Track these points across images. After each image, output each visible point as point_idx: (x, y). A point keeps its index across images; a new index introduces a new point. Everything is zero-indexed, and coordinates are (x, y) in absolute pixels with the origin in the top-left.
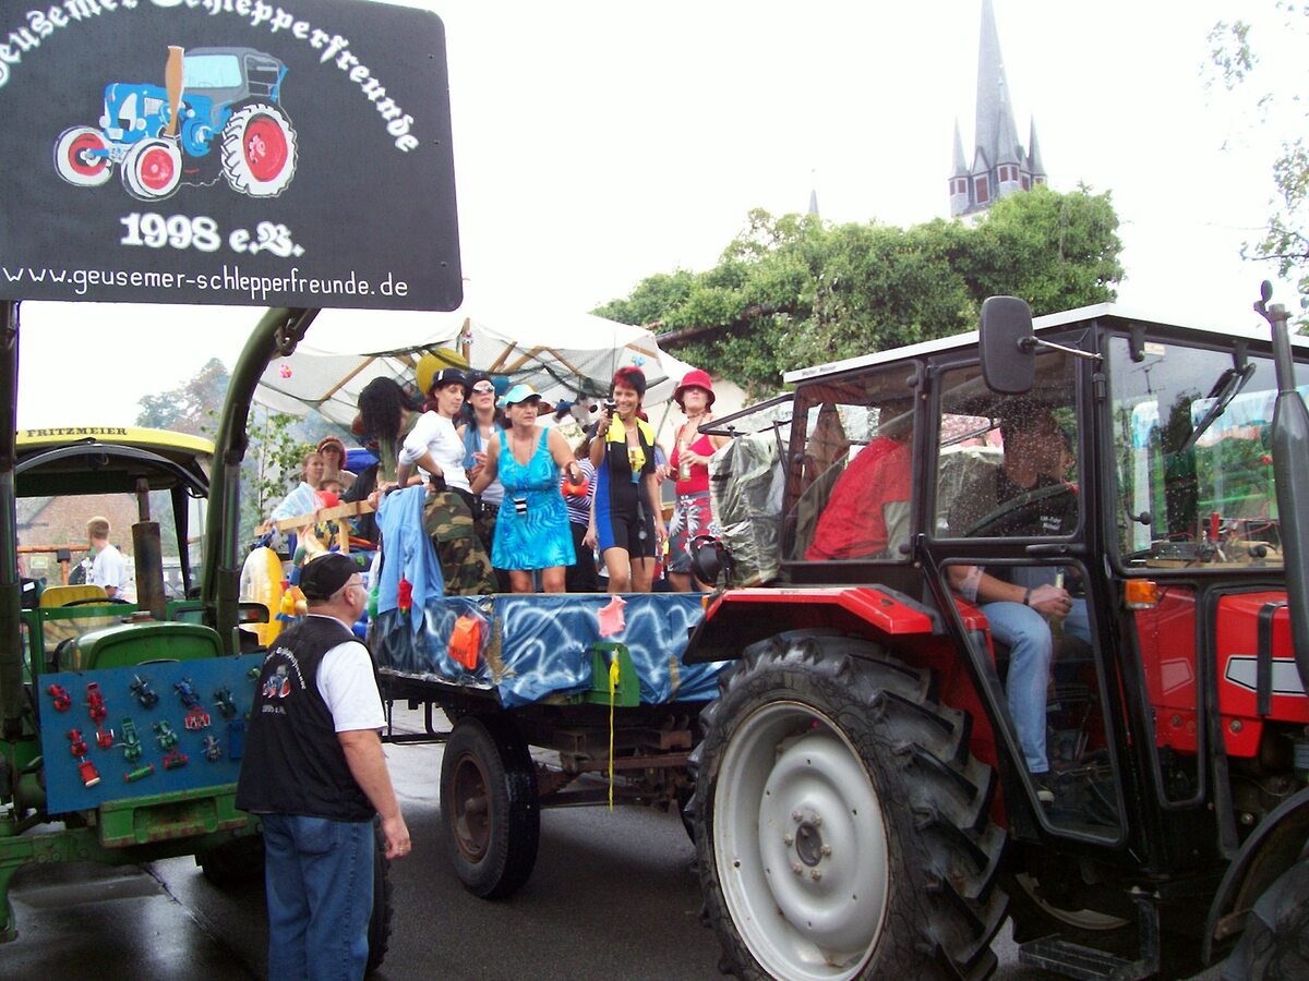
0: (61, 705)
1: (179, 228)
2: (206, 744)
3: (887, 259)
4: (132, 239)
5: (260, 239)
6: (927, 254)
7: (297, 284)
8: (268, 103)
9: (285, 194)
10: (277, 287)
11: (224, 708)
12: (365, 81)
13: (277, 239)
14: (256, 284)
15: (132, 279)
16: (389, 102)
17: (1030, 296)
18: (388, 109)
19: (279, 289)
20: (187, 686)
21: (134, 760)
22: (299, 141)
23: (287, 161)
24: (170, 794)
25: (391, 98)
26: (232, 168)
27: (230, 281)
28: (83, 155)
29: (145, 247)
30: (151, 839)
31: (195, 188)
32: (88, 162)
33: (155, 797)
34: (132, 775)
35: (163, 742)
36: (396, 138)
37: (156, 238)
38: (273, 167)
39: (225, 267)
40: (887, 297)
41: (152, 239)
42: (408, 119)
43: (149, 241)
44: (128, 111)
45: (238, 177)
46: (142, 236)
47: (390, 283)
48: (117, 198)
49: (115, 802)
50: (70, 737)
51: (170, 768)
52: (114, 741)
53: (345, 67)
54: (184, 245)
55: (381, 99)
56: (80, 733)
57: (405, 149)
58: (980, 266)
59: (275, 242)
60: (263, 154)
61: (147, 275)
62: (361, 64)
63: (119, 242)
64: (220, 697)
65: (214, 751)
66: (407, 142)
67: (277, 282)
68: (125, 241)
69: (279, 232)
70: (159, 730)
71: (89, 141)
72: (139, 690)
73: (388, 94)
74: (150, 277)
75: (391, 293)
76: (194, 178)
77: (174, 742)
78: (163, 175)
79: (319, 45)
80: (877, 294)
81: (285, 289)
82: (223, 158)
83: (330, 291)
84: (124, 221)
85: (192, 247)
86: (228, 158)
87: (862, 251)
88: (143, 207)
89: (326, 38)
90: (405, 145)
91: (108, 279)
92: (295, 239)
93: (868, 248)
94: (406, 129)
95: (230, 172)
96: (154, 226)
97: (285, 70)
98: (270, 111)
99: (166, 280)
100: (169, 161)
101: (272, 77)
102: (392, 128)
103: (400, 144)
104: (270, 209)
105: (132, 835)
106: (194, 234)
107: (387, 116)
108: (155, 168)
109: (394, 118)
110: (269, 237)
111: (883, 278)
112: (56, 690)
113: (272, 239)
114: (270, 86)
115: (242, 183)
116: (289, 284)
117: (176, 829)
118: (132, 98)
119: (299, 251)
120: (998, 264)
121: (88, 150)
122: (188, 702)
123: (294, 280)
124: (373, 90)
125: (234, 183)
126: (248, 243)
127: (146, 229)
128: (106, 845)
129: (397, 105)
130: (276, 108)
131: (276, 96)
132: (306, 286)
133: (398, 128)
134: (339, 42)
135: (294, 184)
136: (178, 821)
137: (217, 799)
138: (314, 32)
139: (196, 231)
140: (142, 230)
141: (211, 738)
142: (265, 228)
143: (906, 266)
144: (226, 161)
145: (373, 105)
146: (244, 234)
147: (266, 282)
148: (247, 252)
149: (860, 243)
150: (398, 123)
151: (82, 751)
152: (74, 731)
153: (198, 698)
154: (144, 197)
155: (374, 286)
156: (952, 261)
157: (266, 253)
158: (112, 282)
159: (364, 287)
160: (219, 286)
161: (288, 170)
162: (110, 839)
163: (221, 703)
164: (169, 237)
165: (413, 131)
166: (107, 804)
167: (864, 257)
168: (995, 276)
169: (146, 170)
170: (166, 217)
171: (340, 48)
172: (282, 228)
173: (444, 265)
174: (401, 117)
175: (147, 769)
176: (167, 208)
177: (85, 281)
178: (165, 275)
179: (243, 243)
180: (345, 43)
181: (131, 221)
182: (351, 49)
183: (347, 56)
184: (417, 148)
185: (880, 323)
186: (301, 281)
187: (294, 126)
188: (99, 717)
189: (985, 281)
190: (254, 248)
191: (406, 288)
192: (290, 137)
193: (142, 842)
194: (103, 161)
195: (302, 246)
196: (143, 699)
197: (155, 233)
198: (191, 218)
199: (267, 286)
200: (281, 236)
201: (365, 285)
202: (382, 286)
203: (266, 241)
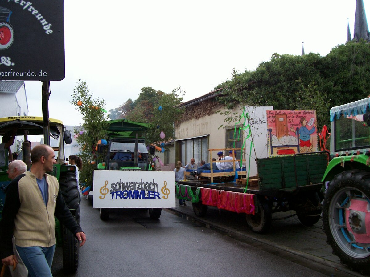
3: (293, 66)
5: (1, 61)
6: (306, 64)
9: (9, 48)
10: (6, 75)
12: (37, 14)
16: (44, 20)
17: (342, 76)
18: (44, 22)
19: (7, 75)
22: (15, 33)
25: (45, 19)
36: (46, 30)
38: (6, 41)
40: (292, 77)
42: (50, 25)
47: (41, 73)
53: (31, 11)
55: (42, 19)
57: (49, 34)
58: (325, 67)
59: (6, 62)
60: (3, 37)
62: (36, 9)
66: (49, 31)
67: (6, 73)
69: (7, 59)
73: (44, 18)
75: (41, 76)
79: (22, 5)
80: (289, 77)
83: (22, 75)
87: (285, 63)
89: (25, 3)
90: (49, 32)
92: (12, 61)
93: (287, 62)
94: (49, 28)
97: (11, 12)
98: (6, 25)
101: (7, 15)
102: (45, 28)
103: (47, 32)
104: (4, 53)
107: (43, 24)
109: (45, 25)
110: (4, 60)
111: (291, 71)
113: (5, 61)
114: (6, 17)
116: (10, 74)
119: (13, 64)
120: (330, 66)
123: (11, 73)
124: (39, 17)
129: (47, 21)
132: (15, 74)
133: (47, 28)
134: (29, 3)
135: (12, 45)
138: (21, 1)
142: (3, 58)
143: (298, 68)
145: (39, 21)
149: (284, 61)
150: (47, 26)
155: (36, 74)
156: (315, 66)
157: (3, 65)
159: (33, 74)
165: (51, 28)
167: (285, 65)
168: (330, 70)
171: (29, 5)
172: (8, 58)
173: (59, 67)
174: (48, 24)
180: (31, 4)
182: (32, 5)
183: (31, 7)
184: (52, 33)
185: (291, 85)
186: (14, 73)
187: (13, 29)
189: (326, 72)
191: (46, 74)
195: (14, 63)
199: (3, 75)
200: (8, 60)
201: (33, 73)
202: (39, 74)
203: (3, 62)
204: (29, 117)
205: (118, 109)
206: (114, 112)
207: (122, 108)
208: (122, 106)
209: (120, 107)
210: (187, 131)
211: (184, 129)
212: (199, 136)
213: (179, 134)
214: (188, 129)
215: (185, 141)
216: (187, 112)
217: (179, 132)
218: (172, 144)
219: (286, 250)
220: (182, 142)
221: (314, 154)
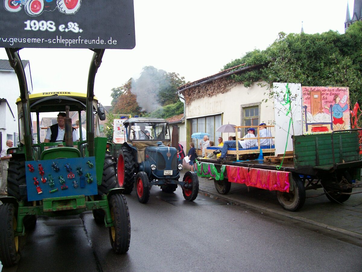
0: (31, 170)
1: (43, 24)
2: (74, 183)
3: (313, 43)
4: (28, 28)
5: (69, 27)
6: (326, 41)
7: (80, 41)
9: (77, 13)
10: (74, 42)
11: (79, 173)
13: (74, 27)
14: (67, 42)
15: (28, 40)
17: (361, 54)
19: (75, 43)
20: (68, 166)
21: (53, 187)
23: (78, 3)
24: (62, 197)
26: (60, 5)
27: (59, 41)
28: (12, 3)
29: (32, 31)
30: (57, 210)
31: (48, 12)
32: (14, 5)
33: (58, 198)
34: (52, 191)
35: (61, 182)
37: (35, 28)
38: (73, 5)
39: (57, 36)
40: (313, 55)
41: (34, 28)
43: (33, 29)
45: (62, 8)
46: (31, 27)
47: (111, 40)
48: (24, 16)
49: (47, 199)
50: (34, 179)
51: (63, 190)
52: (46, 181)
54: (44, 30)
56: (37, 179)
58: (344, 45)
59: (74, 28)
60: (70, 1)
61: (32, 39)
63: (24, 29)
64: (78, 169)
65: (76, 185)
68: (26, 29)
69: (75, 25)
70: (59, 178)
72: (53, 166)
74: (33, 40)
75: (111, 44)
76: (48, 9)
77: (64, 182)
78: (38, 8)
80: (309, 54)
81: (76, 43)
82: (57, 2)
83: (91, 43)
84: (25, 23)
85: (47, 30)
86: (59, 2)
87: (305, 40)
88: (31, 18)
91: (20, 41)
92: (80, 27)
93: (307, 39)
95: (59, 7)
96: (35, 24)
99: (38, 40)
100: (40, 4)
104: (72, 18)
105: (51, 209)
106: (47, 26)
108: (35, 6)
110: (72, 27)
111: (311, 49)
112: (30, 166)
115: (63, 10)
116: (78, 41)
117: (65, 207)
119: (81, 31)
120: (350, 44)
121: (14, 1)
122: (69, 171)
125: (60, 10)
126: (65, 29)
127: (32, 25)
128: (44, 211)
132: (83, 42)
135: (80, 10)
136: (66, 205)
137: (77, 199)
139: (48, 25)
140: (31, 25)
141: (75, 181)
142: (71, 24)
143: (319, 45)
144: (58, 3)
146: (64, 26)
147: (67, 41)
148: (64, 32)
149: (304, 38)
151: (37, 184)
152: (35, 178)
153: (71, 169)
154: (32, 15)
155: (106, 41)
156: (334, 44)
157: (71, 31)
158: (21, 42)
160: (55, 42)
161: (78, 5)
162: (45, 209)
163: (78, 171)
164: (40, 27)
166: (44, 199)
167: (306, 42)
168: (349, 48)
169: (32, 7)
170: (39, 21)
172: (76, 24)
173: (129, 34)
175: (56, 189)
176: (39, 18)
177: (13, 41)
178: (38, 39)
179: (63, 29)
181: (28, 23)
185: (310, 63)
186: (82, 40)
188: (42, 174)
189: (345, 49)
190: (67, 30)
191: (116, 42)
193: (54, 211)
194: (19, 4)
195: (82, 29)
196: (55, 169)
197: (35, 26)
198: (47, 21)
199: (71, 42)
200: (75, 26)
201: (103, 41)
202: (108, 41)
203: (71, 28)
204: (64, 93)
205: (120, 88)
206: (117, 91)
207: (124, 86)
208: (124, 85)
209: (122, 85)
210: (199, 109)
211: (196, 107)
212: (212, 114)
213: (191, 112)
214: (200, 107)
215: (196, 119)
216: (199, 90)
217: (190, 110)
218: (183, 122)
219: (326, 228)
220: (193, 120)
221: (346, 132)
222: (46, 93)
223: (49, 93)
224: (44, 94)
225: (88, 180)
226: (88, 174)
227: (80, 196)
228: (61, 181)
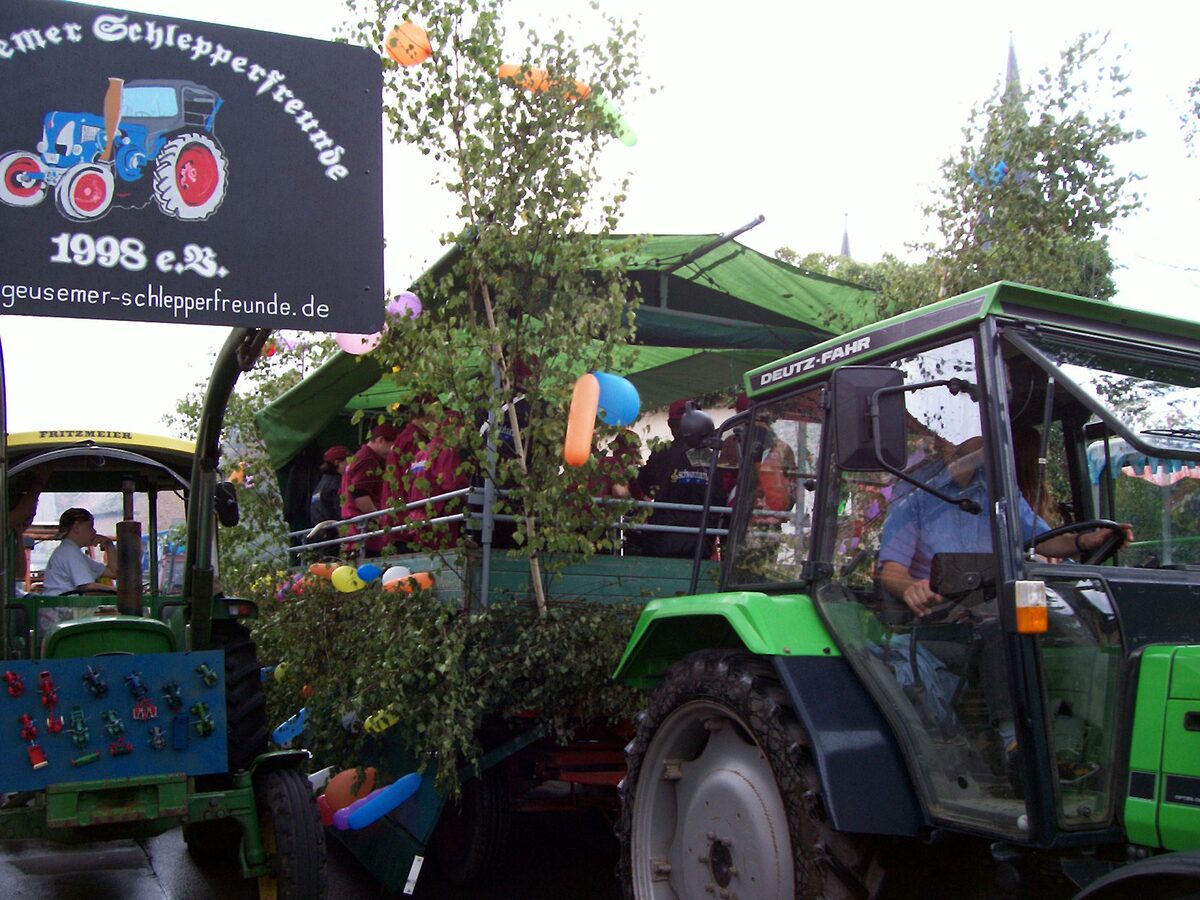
0: (15, 692)
1: (107, 248)
2: (152, 734)
4: (62, 257)
5: (186, 260)
7: (220, 304)
8: (202, 132)
9: (212, 218)
10: (200, 306)
11: (171, 701)
12: (299, 113)
13: (202, 261)
14: (179, 303)
15: (59, 294)
16: (322, 134)
18: (321, 140)
19: (202, 308)
20: (137, 679)
21: (82, 746)
22: (230, 169)
23: (217, 188)
24: (114, 780)
25: (324, 130)
26: (163, 193)
27: (154, 299)
28: (19, 178)
29: (74, 265)
30: (93, 822)
31: (126, 211)
32: (24, 184)
33: (99, 782)
34: (79, 760)
35: (110, 730)
36: (326, 167)
37: (85, 257)
38: (203, 193)
39: (150, 286)
41: (81, 257)
42: (340, 149)
43: (78, 259)
44: (65, 137)
45: (168, 201)
46: (71, 254)
47: (312, 305)
48: (50, 218)
49: (61, 785)
50: (21, 720)
51: (115, 755)
52: (63, 727)
53: (280, 100)
54: (111, 263)
55: (314, 131)
56: (30, 718)
57: (335, 178)
60: (194, 180)
61: (73, 291)
62: (297, 96)
63: (49, 259)
64: (167, 690)
65: (159, 742)
66: (337, 172)
67: (200, 301)
68: (54, 259)
69: (205, 254)
70: (107, 719)
71: (26, 165)
72: (90, 680)
73: (321, 126)
74: (76, 293)
75: (312, 315)
76: (126, 201)
77: (120, 731)
78: (96, 198)
79: (256, 79)
81: (208, 308)
82: (155, 183)
83: (252, 311)
84: (55, 240)
85: (119, 265)
86: (160, 183)
88: (74, 227)
89: (263, 72)
90: (335, 174)
91: (35, 294)
92: (220, 262)
94: (336, 159)
95: (161, 196)
96: (83, 245)
97: (221, 101)
98: (204, 140)
99: (91, 296)
100: (102, 184)
101: (207, 108)
102: (323, 158)
103: (330, 173)
104: (197, 232)
105: (75, 818)
106: (121, 254)
107: (319, 146)
108: (88, 191)
109: (326, 149)
110: (195, 258)
112: (10, 676)
113: (197, 260)
114: (205, 116)
115: (172, 206)
116: (212, 304)
117: (119, 813)
118: (71, 125)
119: (223, 272)
121: (25, 173)
122: (137, 694)
123: (217, 300)
124: (306, 122)
125: (164, 207)
126: (174, 263)
127: (75, 247)
128: (49, 825)
129: (329, 136)
130: (210, 137)
131: (210, 126)
132: (229, 306)
133: (329, 158)
134: (275, 76)
135: (222, 209)
136: (122, 806)
137: (160, 787)
138: (251, 67)
139: (123, 251)
140: (70, 248)
141: (157, 729)
142: (192, 252)
144: (157, 186)
145: (306, 135)
146: (171, 256)
147: (179, 300)
148: (173, 272)
150: (330, 153)
151: (31, 735)
152: (25, 716)
153: (146, 690)
154: (76, 218)
155: (296, 307)
157: (191, 273)
158: (39, 297)
159: (285, 309)
160: (143, 304)
161: (218, 195)
162: (53, 820)
163: (168, 696)
164: (97, 256)
165: (343, 161)
166: (53, 788)
169: (79, 193)
170: (96, 238)
171: (276, 81)
172: (208, 251)
173: (367, 289)
174: (332, 148)
175: (94, 755)
176: (96, 229)
177: (12, 295)
178: (91, 292)
179: (169, 263)
180: (282, 77)
181: (62, 241)
182: (287, 83)
183: (283, 89)
184: (347, 177)
186: (224, 301)
187: (226, 155)
188: (51, 703)
190: (180, 268)
191: (327, 310)
192: (221, 164)
193: (84, 824)
194: (38, 184)
195: (227, 268)
196: (93, 689)
197: (83, 252)
198: (120, 239)
199: (190, 305)
200: (206, 258)
201: (286, 306)
202: (303, 308)
203: (192, 262)
222: (51, 432)
223: (62, 432)
224: (43, 434)
225: (200, 727)
226: (200, 705)
227: (171, 775)
228: (113, 728)
